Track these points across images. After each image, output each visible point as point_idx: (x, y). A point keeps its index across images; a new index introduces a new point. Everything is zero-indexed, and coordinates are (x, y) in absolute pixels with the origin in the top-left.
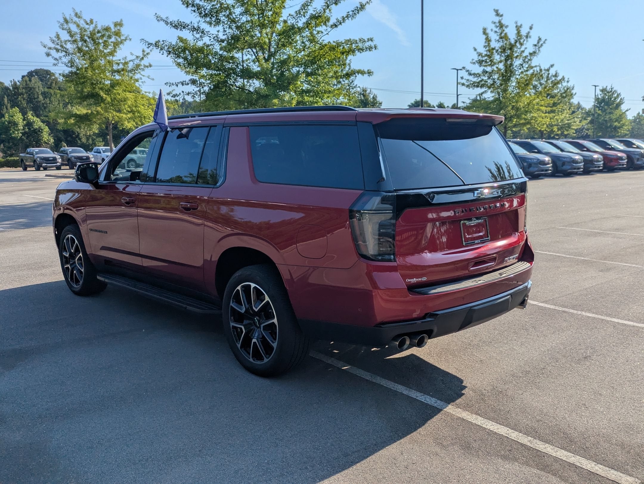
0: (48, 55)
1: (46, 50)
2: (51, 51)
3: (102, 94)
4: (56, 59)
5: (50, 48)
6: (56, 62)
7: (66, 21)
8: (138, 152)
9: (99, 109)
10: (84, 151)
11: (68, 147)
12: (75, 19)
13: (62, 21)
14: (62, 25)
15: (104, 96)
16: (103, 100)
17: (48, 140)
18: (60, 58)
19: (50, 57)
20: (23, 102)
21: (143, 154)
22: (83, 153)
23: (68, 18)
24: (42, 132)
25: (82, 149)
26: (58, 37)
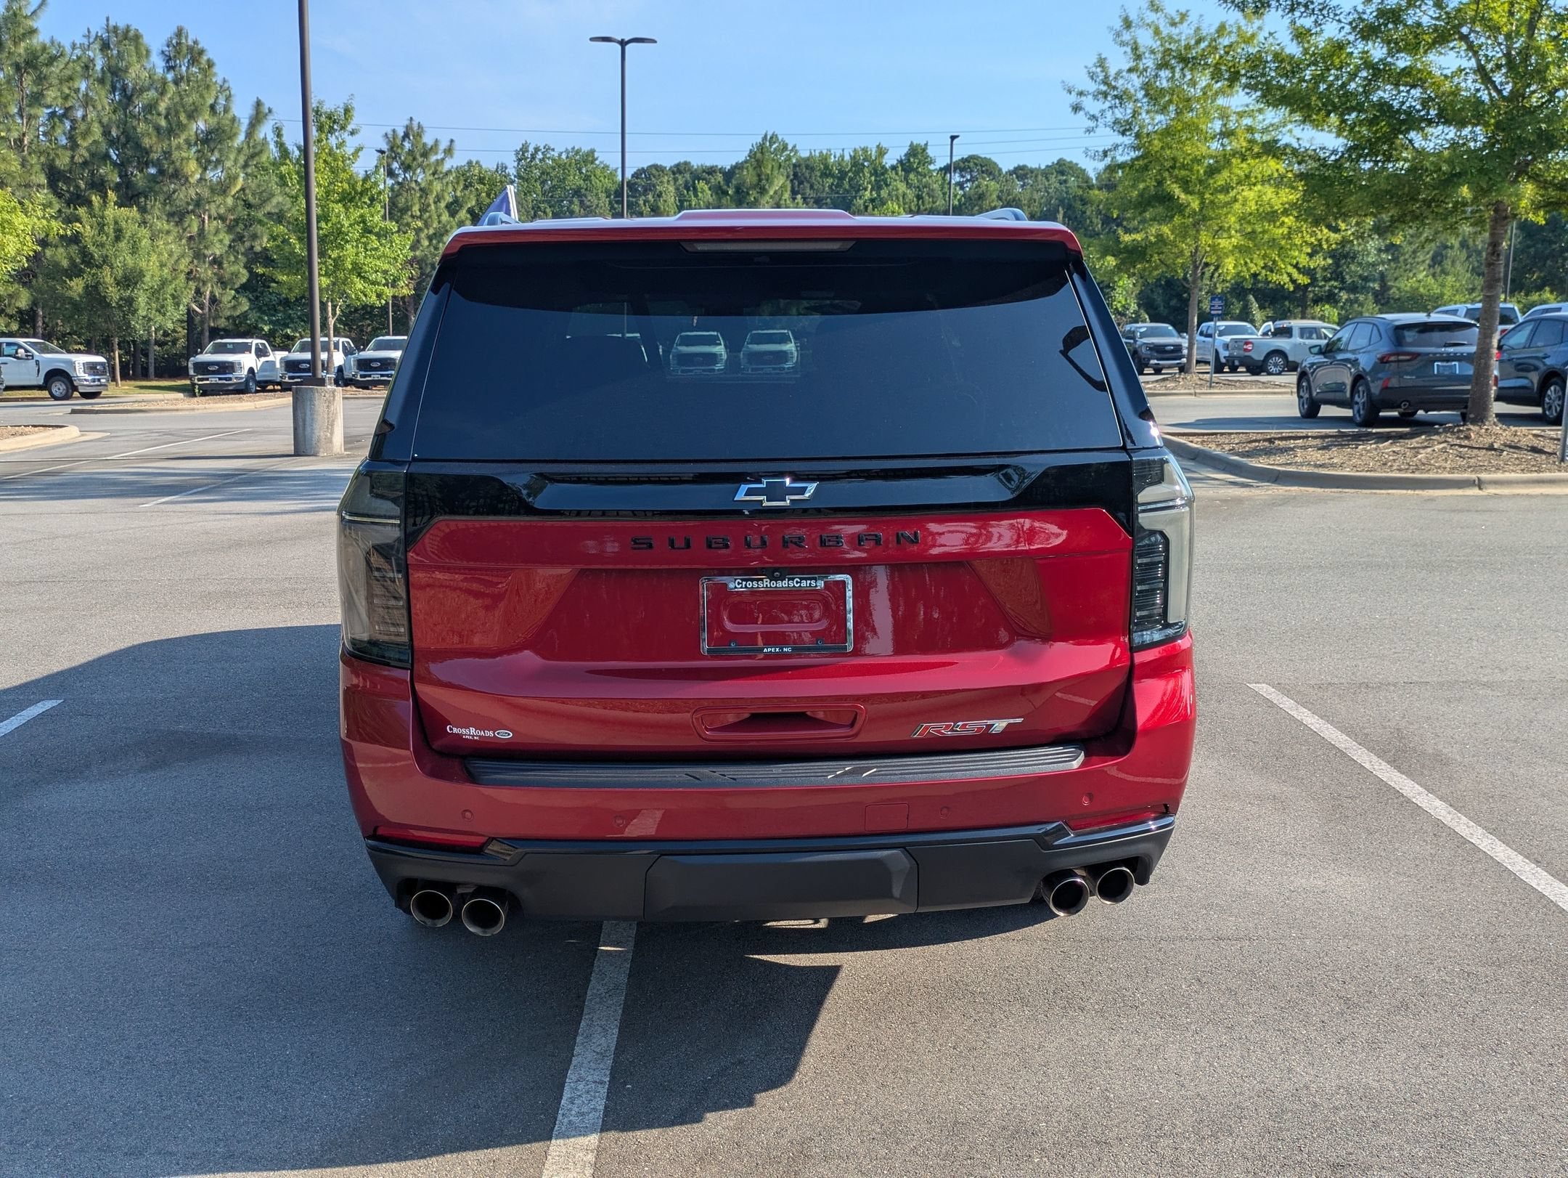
0: (1076, 108)
1: (1073, 98)
2: (1083, 98)
3: (1177, 191)
4: (1094, 118)
5: (1081, 94)
6: (1091, 124)
7: (1128, 24)
8: (1296, 332)
9: (1166, 230)
10: (1174, 332)
11: (1151, 321)
12: (1151, 17)
13: (1118, 24)
14: (1118, 34)
15: (1183, 196)
16: (1181, 209)
17: (1123, 306)
18: (1103, 112)
19: (1082, 113)
20: (1095, 220)
21: (1310, 337)
22: (1173, 336)
23: (1133, 17)
24: (1113, 289)
25: (1171, 328)
26: (1102, 63)
